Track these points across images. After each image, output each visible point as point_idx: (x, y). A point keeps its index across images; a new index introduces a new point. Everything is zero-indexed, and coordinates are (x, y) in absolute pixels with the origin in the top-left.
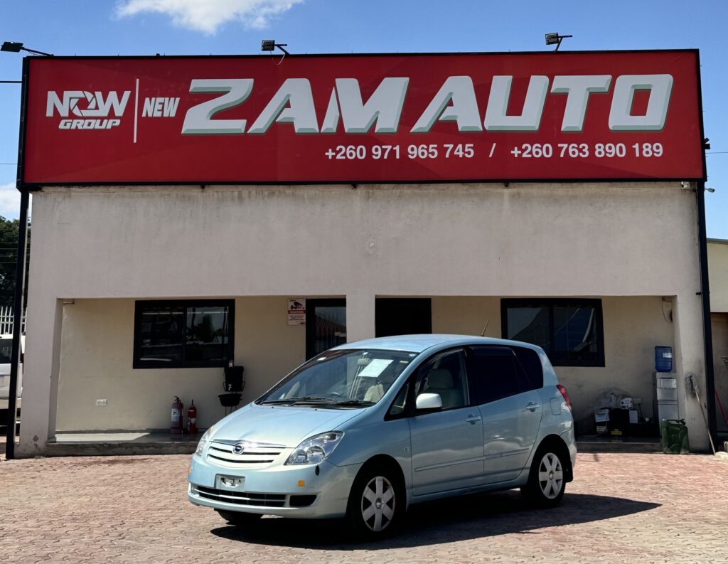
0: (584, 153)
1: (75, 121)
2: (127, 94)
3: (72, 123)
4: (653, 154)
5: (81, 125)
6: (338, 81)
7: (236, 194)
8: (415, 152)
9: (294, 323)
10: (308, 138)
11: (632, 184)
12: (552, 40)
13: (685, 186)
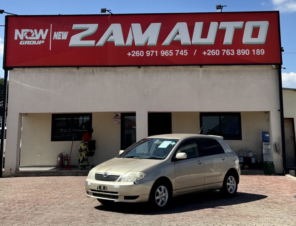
0: (232, 53)
1: (26, 41)
2: (47, 30)
3: (25, 42)
4: (260, 54)
5: (29, 43)
6: (132, 25)
7: (91, 71)
8: (164, 53)
9: (116, 123)
10: (120, 48)
11: (252, 66)
12: (219, 8)
13: (274, 67)
